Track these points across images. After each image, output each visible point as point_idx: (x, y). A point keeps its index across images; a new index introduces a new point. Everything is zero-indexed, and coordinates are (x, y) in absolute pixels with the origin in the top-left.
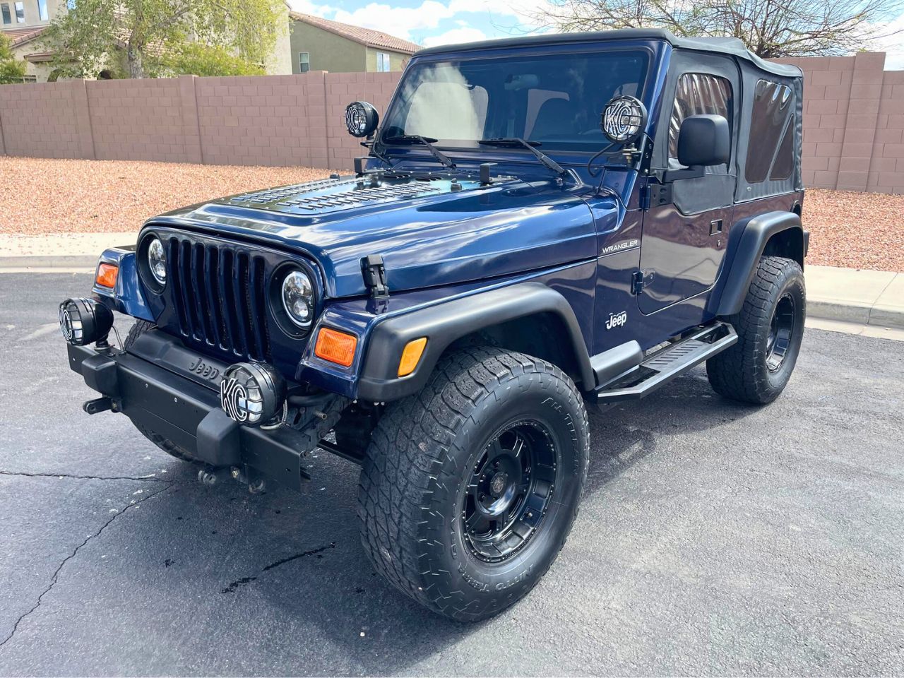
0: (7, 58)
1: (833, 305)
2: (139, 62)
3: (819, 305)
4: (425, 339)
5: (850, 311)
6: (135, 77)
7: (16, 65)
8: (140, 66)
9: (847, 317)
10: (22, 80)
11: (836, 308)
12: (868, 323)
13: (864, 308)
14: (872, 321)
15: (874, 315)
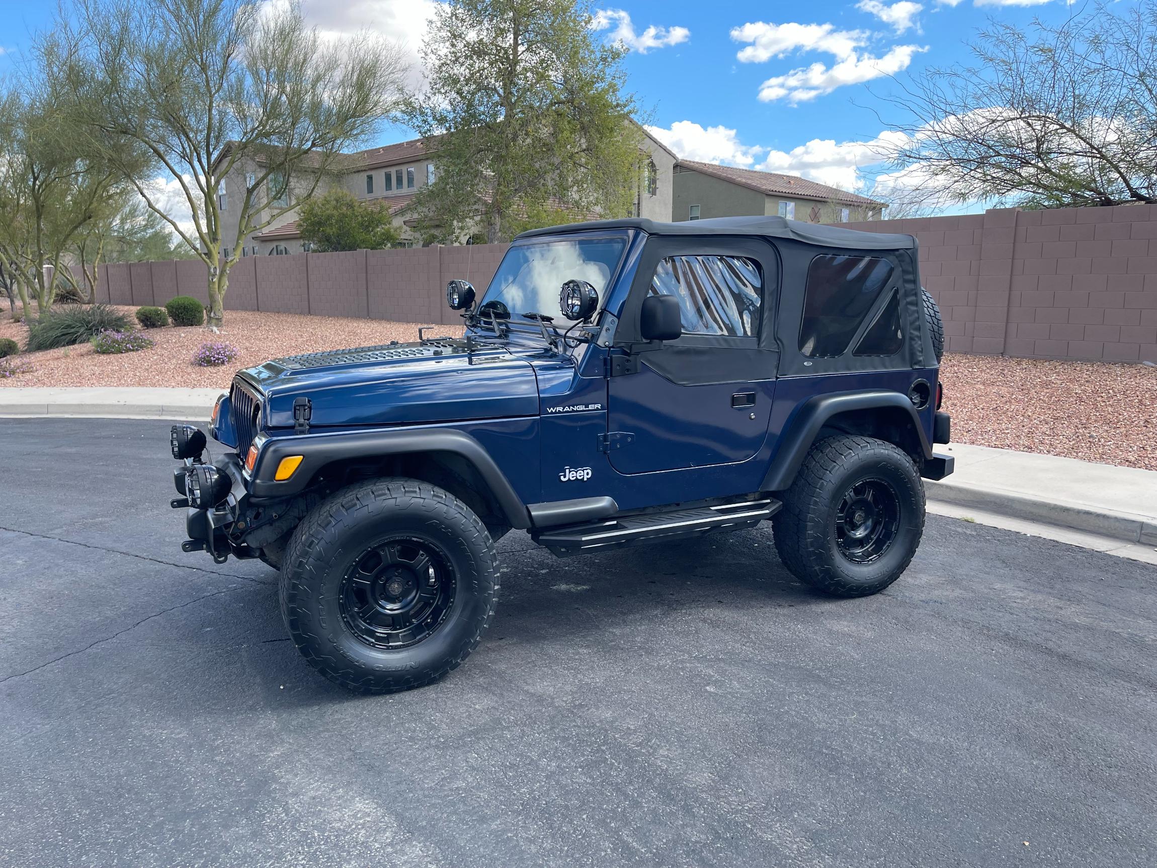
0: (385, 224)
1: (1098, 515)
2: (498, 228)
3: (1081, 514)
4: (302, 457)
5: (1117, 524)
6: (492, 242)
7: (392, 230)
8: (497, 230)
9: (1114, 532)
10: (405, 244)
11: (1101, 518)
12: (1139, 542)
13: (1134, 521)
14: (1143, 539)
15: (1147, 531)
